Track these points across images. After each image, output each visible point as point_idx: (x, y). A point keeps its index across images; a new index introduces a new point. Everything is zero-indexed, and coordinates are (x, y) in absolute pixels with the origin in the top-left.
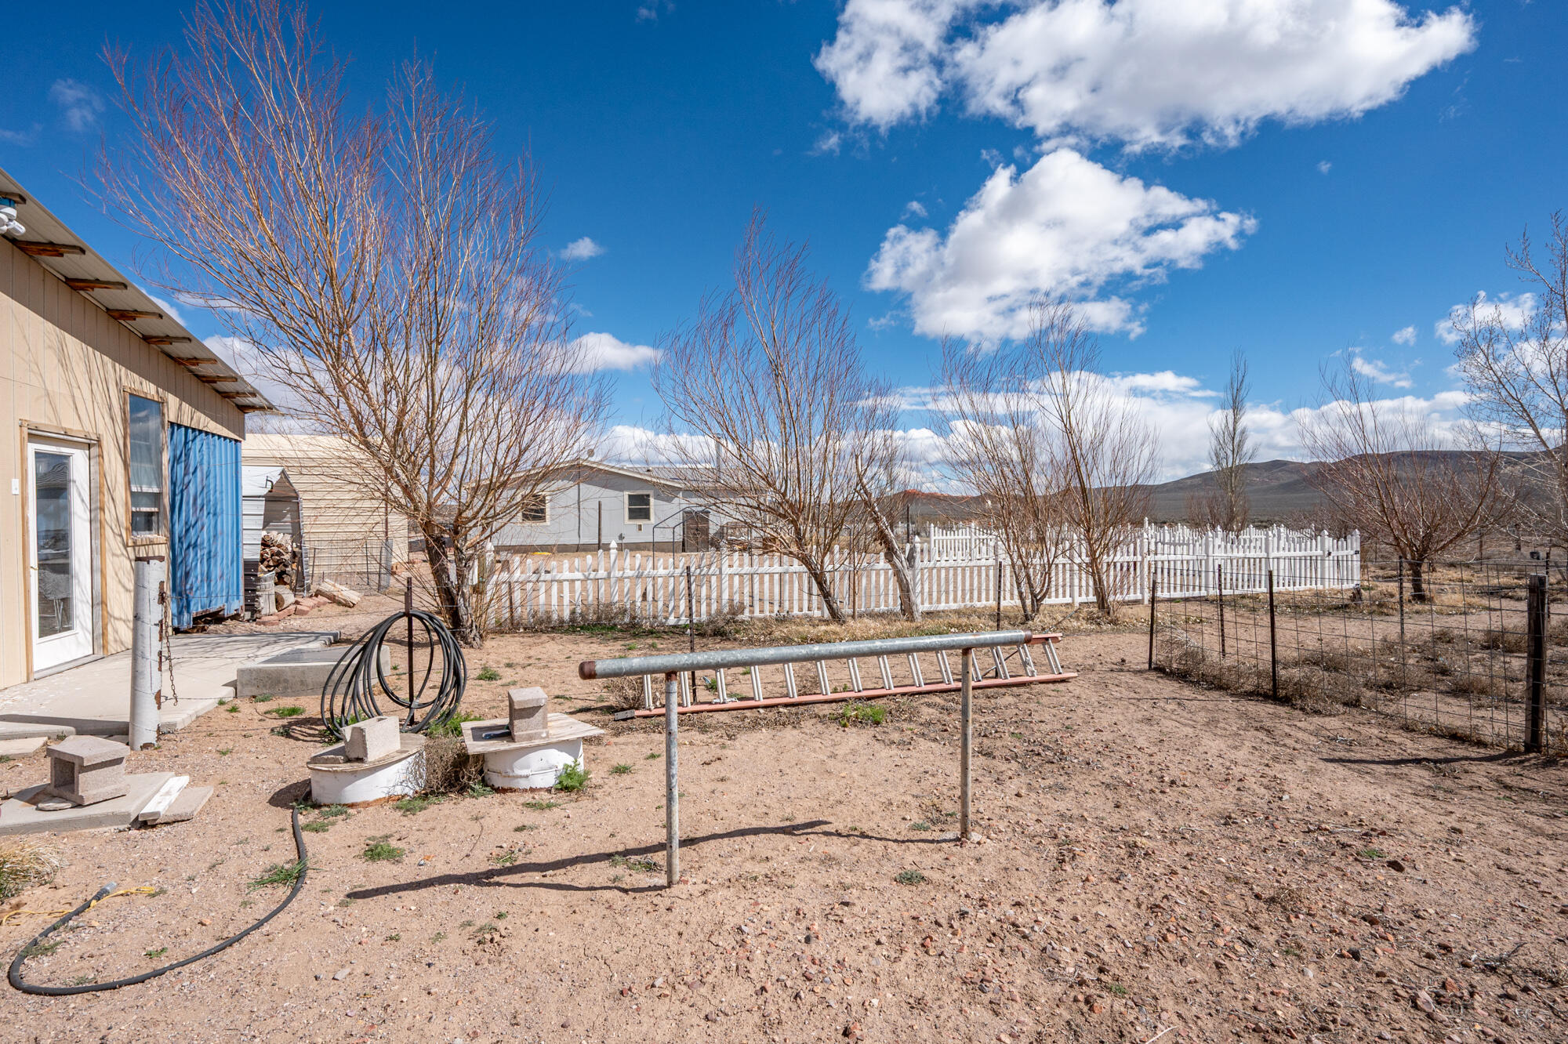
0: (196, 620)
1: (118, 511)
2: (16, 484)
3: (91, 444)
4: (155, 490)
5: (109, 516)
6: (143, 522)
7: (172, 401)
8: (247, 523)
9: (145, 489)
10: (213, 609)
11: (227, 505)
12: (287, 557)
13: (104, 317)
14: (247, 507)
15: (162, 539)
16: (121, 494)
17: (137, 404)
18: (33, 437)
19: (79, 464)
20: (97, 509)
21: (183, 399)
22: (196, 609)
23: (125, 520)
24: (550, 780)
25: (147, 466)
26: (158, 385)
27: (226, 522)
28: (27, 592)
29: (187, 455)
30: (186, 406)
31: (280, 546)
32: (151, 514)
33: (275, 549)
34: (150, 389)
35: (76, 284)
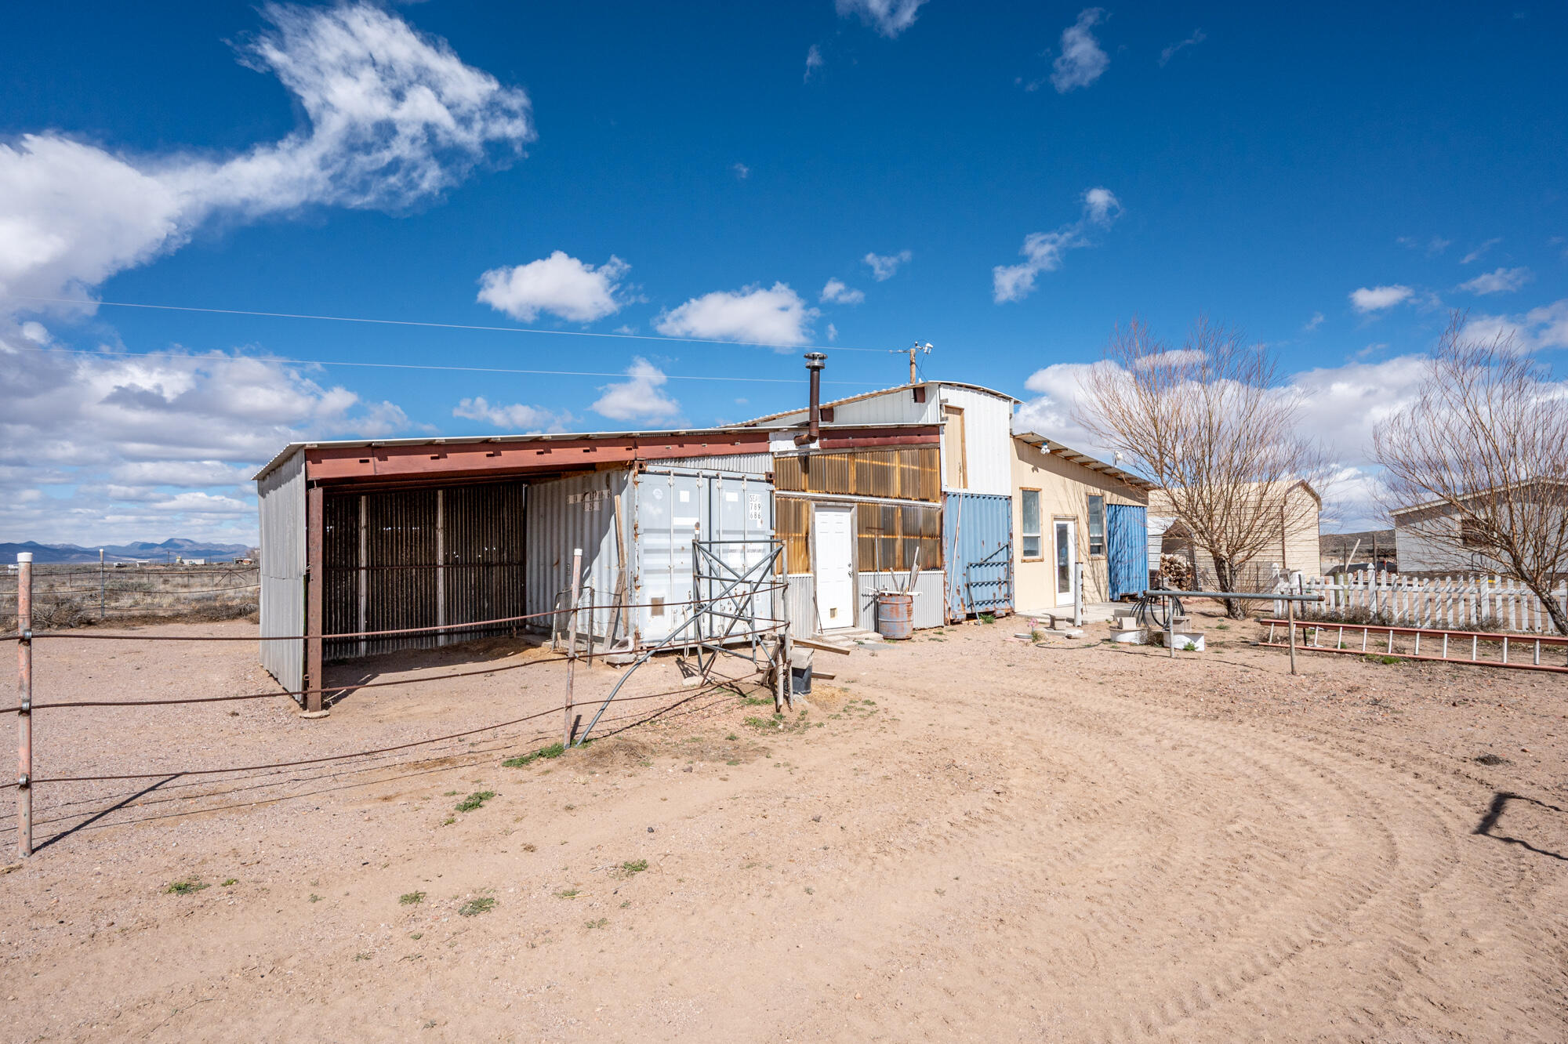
0: (1122, 597)
1: (1086, 545)
2: (1051, 536)
3: (1075, 519)
4: (1100, 535)
5: (1082, 547)
6: (1095, 550)
7: (1108, 494)
8: (1151, 549)
9: (1096, 535)
10: (1131, 593)
11: (1138, 543)
12: (1183, 570)
13: (1078, 467)
14: (1150, 541)
15: (1104, 557)
16: (1086, 538)
17: (1093, 500)
18: (1055, 519)
19: (1071, 527)
20: (1077, 545)
21: (1113, 492)
22: (1122, 591)
23: (1087, 548)
24: (1182, 646)
25: (1096, 525)
26: (1101, 488)
27: (1138, 551)
28: (1054, 567)
29: (1116, 518)
30: (1115, 495)
31: (1179, 564)
32: (1099, 546)
33: (1177, 565)
34: (1097, 491)
35: (1067, 458)
